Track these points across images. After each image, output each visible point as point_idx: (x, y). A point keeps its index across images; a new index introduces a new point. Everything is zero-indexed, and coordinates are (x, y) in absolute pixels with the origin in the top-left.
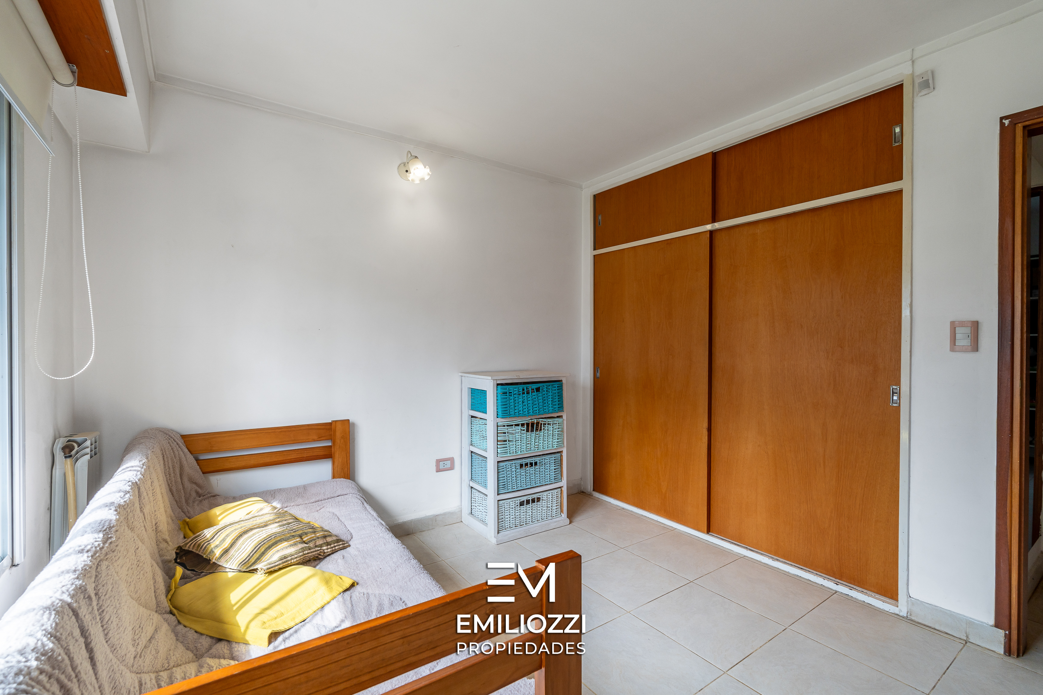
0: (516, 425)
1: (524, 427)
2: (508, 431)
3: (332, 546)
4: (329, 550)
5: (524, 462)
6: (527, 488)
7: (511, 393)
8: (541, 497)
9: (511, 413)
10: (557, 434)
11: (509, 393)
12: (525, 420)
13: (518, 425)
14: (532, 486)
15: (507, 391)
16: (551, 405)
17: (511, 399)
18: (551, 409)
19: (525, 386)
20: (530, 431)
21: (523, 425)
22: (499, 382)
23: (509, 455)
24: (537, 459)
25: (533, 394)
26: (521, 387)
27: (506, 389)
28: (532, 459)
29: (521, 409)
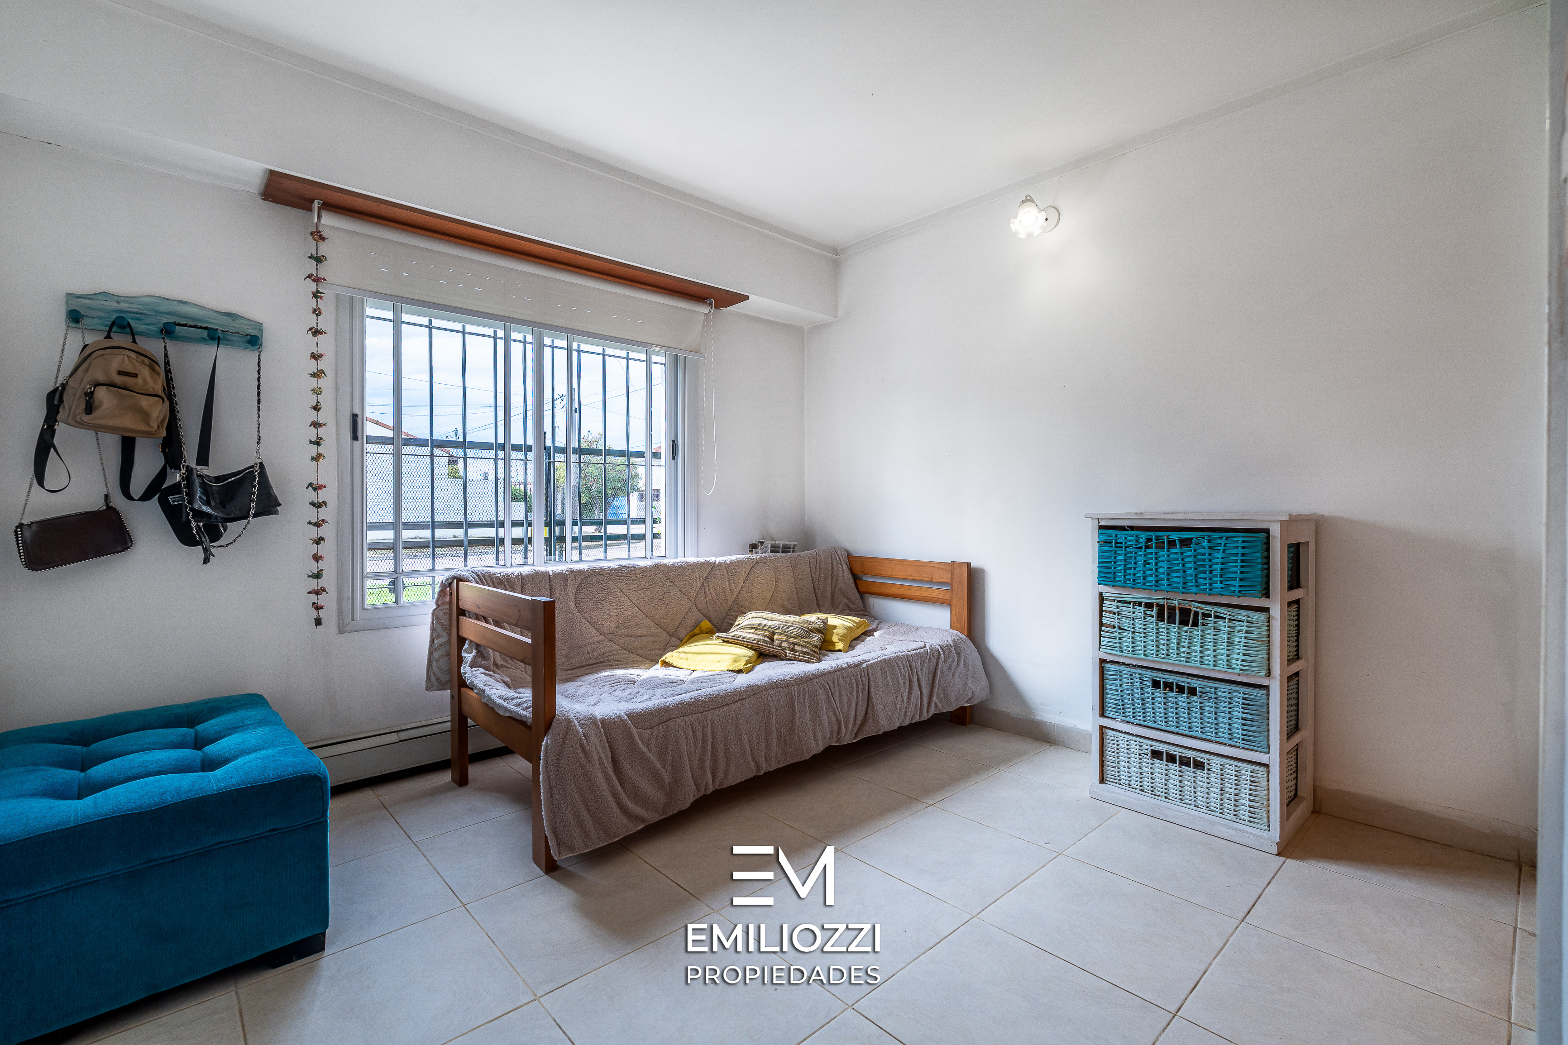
0: (1135, 603)
1: (1152, 611)
2: (1118, 610)
3: (797, 654)
4: (791, 655)
5: (1161, 677)
6: (1167, 728)
7: (1121, 543)
8: (1206, 761)
9: (1117, 579)
10: (1242, 644)
11: (1117, 543)
12: (1154, 597)
13: (1140, 604)
14: (1180, 731)
15: (1112, 538)
16: (1218, 579)
17: (1120, 555)
18: (1219, 585)
19: (1153, 535)
20: (1166, 620)
21: (1149, 606)
22: (1103, 523)
23: (1118, 653)
24: (1195, 683)
25: (1173, 550)
26: (1143, 536)
27: (1108, 535)
28: (1184, 680)
29: (1140, 575)
